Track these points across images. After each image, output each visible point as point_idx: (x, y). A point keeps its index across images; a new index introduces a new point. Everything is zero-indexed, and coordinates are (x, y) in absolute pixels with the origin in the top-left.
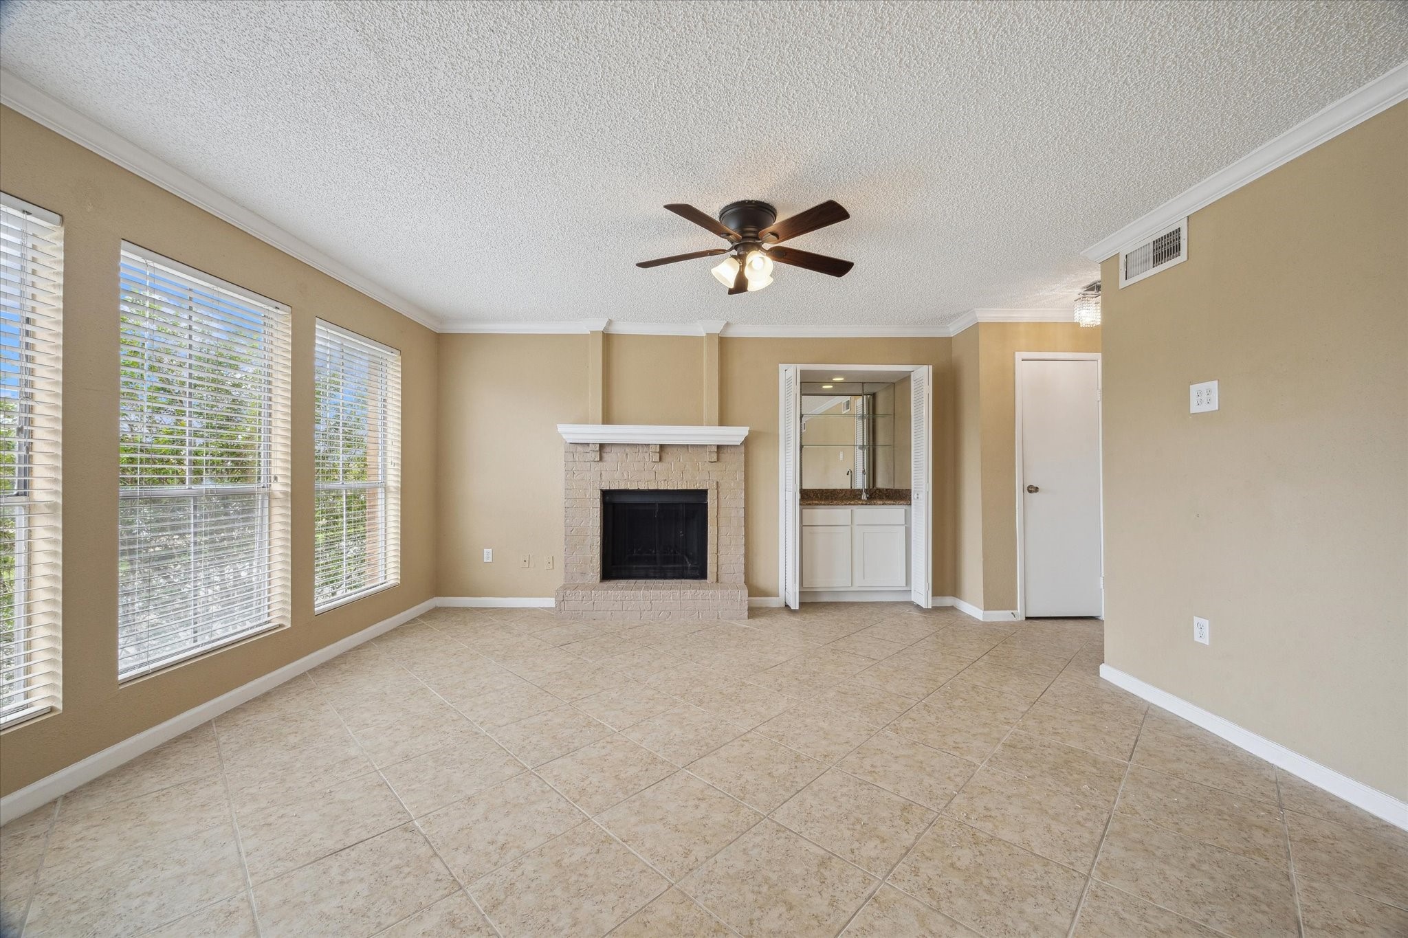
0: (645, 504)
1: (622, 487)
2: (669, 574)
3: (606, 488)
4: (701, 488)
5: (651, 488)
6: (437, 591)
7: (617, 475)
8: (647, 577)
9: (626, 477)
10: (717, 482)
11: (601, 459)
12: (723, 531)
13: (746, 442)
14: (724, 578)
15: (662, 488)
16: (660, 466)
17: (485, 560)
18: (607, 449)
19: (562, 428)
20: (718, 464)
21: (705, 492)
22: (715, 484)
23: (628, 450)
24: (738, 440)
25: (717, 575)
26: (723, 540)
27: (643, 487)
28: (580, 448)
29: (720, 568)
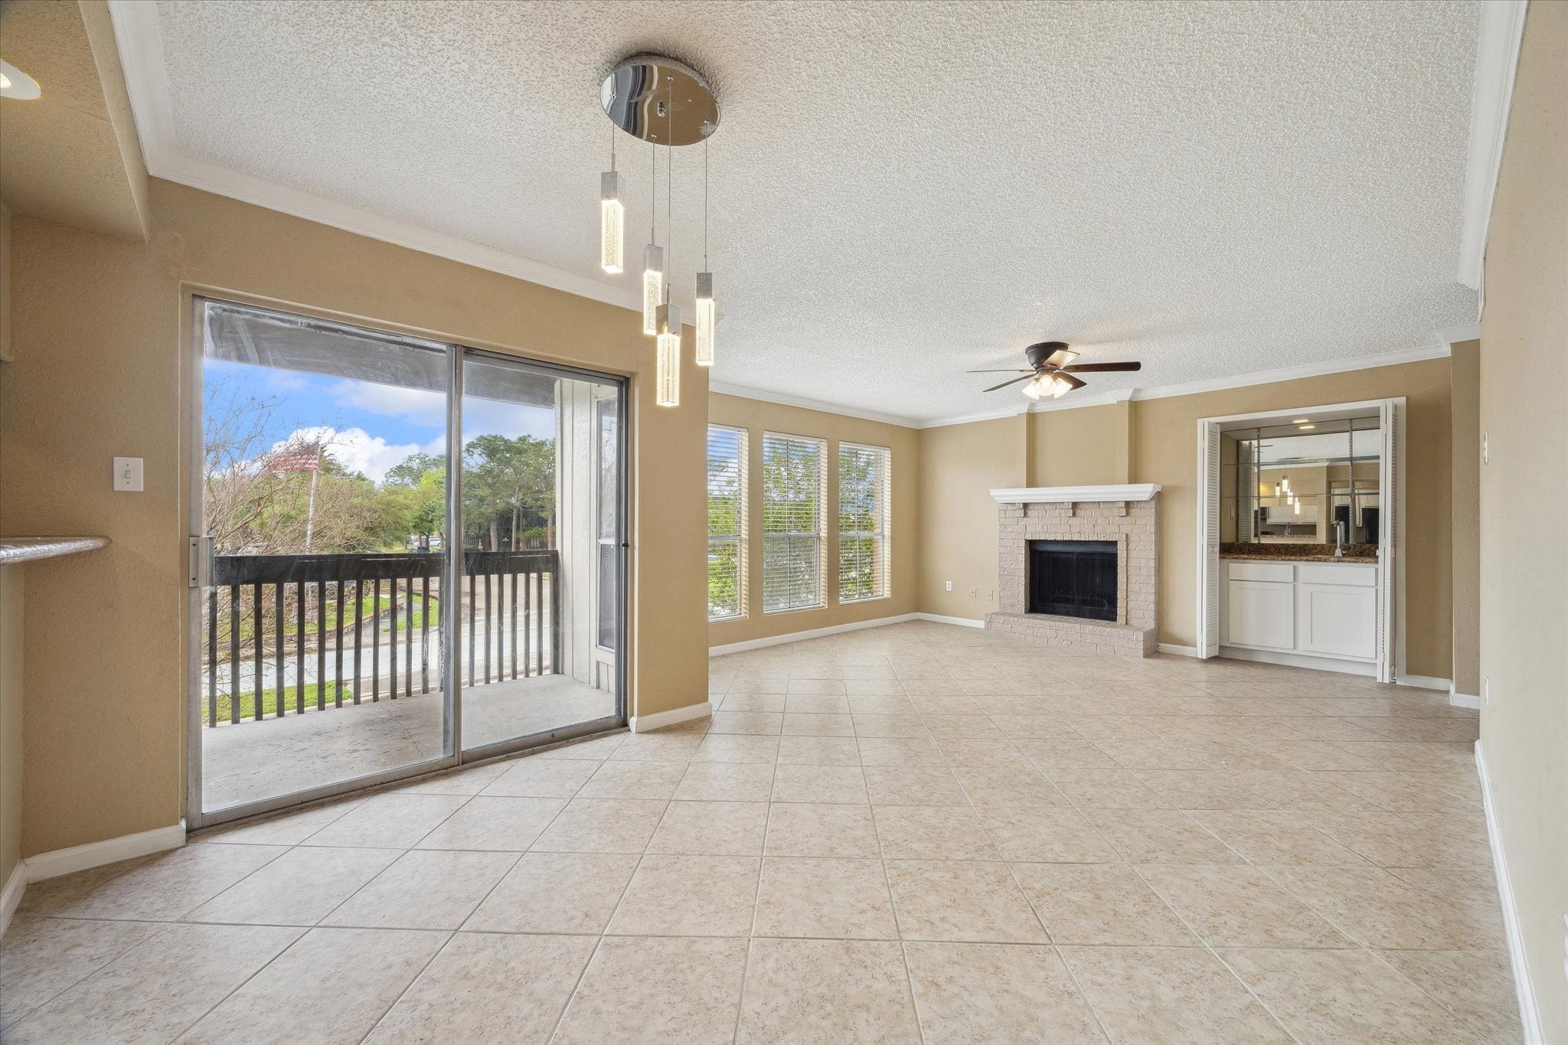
0: (1068, 553)
1: (1042, 538)
2: (1087, 615)
3: (1030, 538)
4: (1111, 540)
5: (1066, 539)
6: (918, 608)
7: (1039, 528)
8: (1067, 614)
9: (1045, 530)
10: (1127, 535)
11: (1025, 515)
12: (1132, 579)
13: (1159, 497)
14: (1133, 621)
15: (1075, 539)
16: (1074, 521)
17: (947, 589)
18: (1031, 507)
19: (994, 492)
20: (1128, 518)
21: (1115, 543)
22: (1124, 536)
23: (1047, 507)
24: (1146, 496)
25: (1127, 619)
26: (1133, 587)
27: (1059, 538)
28: (1010, 507)
29: (1129, 612)
